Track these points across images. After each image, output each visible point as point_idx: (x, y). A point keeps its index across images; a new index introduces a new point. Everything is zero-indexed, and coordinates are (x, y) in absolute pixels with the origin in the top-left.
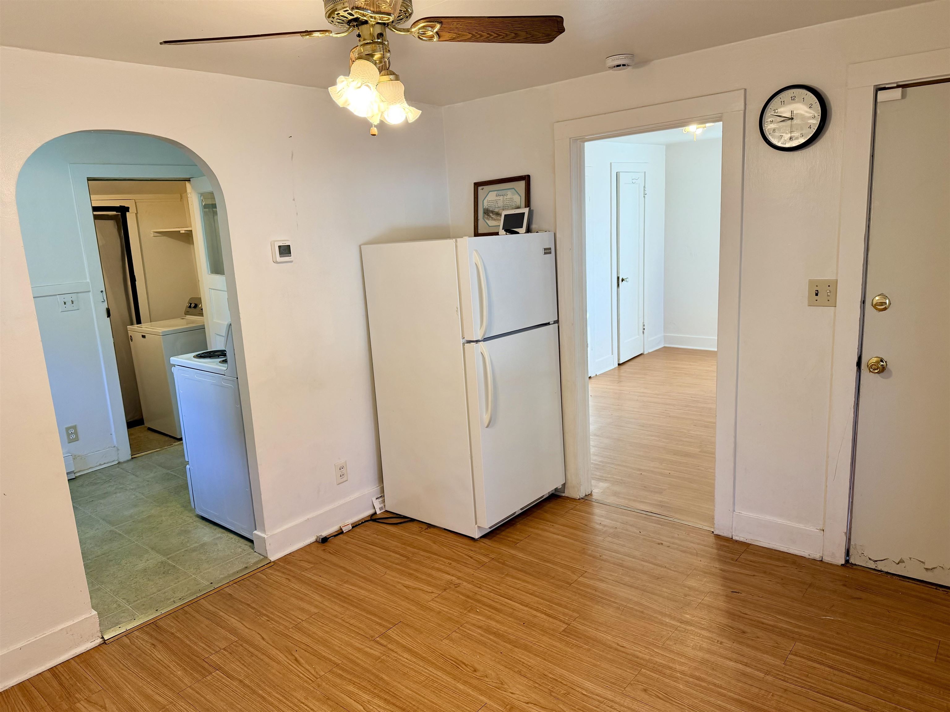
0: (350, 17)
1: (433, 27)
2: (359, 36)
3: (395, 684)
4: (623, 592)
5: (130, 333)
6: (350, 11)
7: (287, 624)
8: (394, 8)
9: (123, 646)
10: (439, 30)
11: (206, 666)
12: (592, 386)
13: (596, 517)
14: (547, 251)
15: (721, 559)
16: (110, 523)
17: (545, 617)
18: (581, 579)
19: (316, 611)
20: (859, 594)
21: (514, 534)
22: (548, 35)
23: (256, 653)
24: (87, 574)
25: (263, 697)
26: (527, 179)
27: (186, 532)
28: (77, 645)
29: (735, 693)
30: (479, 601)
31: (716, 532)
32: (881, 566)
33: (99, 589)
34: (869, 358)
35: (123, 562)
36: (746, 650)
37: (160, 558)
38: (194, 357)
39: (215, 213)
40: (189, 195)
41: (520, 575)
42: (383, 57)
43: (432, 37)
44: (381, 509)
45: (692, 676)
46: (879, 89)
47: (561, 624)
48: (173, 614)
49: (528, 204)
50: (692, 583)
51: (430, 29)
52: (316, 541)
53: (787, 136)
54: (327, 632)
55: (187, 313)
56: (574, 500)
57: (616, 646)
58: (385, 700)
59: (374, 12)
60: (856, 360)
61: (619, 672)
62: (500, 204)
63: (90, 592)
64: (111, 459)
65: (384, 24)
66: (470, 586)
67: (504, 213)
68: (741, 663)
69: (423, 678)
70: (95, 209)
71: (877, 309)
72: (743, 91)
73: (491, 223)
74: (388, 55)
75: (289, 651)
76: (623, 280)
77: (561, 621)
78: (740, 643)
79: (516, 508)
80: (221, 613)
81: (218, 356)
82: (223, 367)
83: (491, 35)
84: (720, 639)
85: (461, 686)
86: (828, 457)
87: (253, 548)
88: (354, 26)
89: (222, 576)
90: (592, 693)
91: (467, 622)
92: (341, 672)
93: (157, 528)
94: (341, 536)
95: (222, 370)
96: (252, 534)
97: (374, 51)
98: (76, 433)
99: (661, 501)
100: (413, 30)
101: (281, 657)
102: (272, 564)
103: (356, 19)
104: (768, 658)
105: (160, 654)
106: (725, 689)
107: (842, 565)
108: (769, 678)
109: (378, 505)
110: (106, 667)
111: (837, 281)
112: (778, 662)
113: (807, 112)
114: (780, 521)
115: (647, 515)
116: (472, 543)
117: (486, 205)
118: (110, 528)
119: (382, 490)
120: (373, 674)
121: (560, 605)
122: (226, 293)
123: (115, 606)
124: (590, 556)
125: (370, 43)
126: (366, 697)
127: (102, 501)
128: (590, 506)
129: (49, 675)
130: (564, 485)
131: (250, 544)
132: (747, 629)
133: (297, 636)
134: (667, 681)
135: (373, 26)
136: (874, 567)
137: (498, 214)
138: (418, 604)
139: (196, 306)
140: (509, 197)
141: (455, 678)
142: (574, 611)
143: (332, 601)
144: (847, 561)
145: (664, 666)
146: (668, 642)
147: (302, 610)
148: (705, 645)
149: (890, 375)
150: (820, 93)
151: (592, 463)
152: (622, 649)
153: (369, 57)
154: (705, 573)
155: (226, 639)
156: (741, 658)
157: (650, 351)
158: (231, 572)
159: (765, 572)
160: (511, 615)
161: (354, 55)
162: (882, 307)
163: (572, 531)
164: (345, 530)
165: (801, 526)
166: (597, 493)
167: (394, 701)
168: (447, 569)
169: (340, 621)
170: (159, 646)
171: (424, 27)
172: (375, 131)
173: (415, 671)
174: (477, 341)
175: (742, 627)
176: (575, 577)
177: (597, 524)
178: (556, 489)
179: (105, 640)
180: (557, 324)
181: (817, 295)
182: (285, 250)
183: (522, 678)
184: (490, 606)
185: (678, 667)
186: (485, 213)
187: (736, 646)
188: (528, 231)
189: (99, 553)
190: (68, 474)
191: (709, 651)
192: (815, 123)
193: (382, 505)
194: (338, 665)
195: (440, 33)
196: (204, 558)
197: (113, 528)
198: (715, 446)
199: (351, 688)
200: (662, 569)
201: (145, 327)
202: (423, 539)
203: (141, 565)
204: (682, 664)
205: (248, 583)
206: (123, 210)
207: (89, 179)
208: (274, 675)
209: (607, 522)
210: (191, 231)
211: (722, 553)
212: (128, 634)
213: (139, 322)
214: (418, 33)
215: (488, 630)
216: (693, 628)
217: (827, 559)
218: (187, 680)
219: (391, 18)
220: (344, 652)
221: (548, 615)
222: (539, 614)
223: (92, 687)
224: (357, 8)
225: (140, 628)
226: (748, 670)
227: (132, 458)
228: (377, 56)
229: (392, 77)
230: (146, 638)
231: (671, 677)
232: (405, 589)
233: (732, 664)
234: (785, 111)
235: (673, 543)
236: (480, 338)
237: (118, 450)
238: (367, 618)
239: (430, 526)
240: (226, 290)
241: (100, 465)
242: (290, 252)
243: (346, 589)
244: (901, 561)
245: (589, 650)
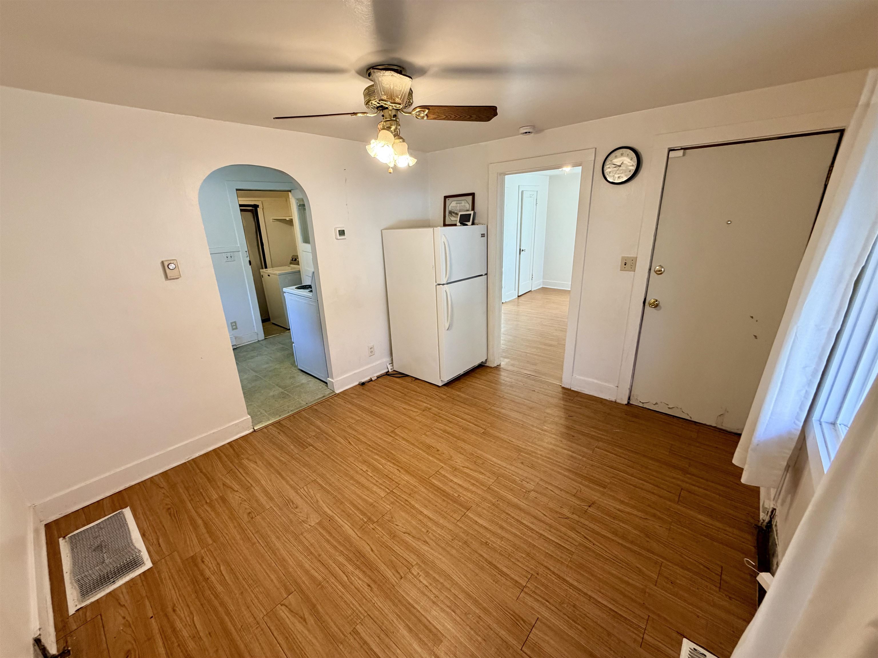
0: (379, 105)
1: (424, 111)
2: (383, 116)
3: (398, 455)
4: (513, 415)
5: (262, 274)
6: (378, 102)
7: (345, 425)
8: (403, 101)
9: (264, 433)
10: (428, 113)
11: (305, 444)
12: (504, 308)
13: (502, 377)
14: (483, 235)
15: (564, 399)
16: (255, 371)
17: (474, 426)
18: (493, 408)
19: (359, 419)
20: (634, 419)
21: (459, 385)
22: (488, 117)
23: (330, 438)
24: (244, 397)
25: (333, 460)
26: (473, 195)
27: (294, 377)
28: (241, 432)
29: (567, 466)
30: (440, 417)
31: (563, 386)
32: (645, 406)
33: (251, 405)
34: (651, 299)
35: (262, 392)
36: (574, 445)
37: (281, 390)
38: (295, 288)
39: (305, 209)
40: (290, 200)
41: (462, 405)
42: (396, 128)
43: (423, 117)
44: (391, 369)
45: (545, 457)
46: (671, 150)
47: (482, 429)
48: (288, 418)
49: (473, 209)
50: (548, 411)
51: (422, 112)
52: (359, 384)
53: (617, 176)
54: (365, 429)
55: (291, 263)
56: (491, 367)
57: (509, 441)
58: (393, 463)
59: (392, 103)
60: (643, 300)
61: (510, 453)
62: (458, 208)
63: (247, 406)
64: (255, 339)
65: (397, 109)
66: (436, 409)
67: (460, 213)
68: (571, 451)
69: (412, 454)
70: (241, 206)
71: (656, 273)
72: (594, 149)
73: (453, 219)
74: (399, 127)
75: (346, 438)
76: (522, 250)
77: (482, 428)
78: (571, 442)
79: (461, 372)
80: (312, 418)
81: (308, 288)
82: (310, 294)
83: (456, 117)
84: (561, 439)
85: (431, 458)
86: (623, 350)
87: (327, 386)
88: (380, 110)
89: (312, 400)
90: (496, 463)
91: (434, 427)
92: (371, 449)
93: (279, 375)
94: (371, 382)
95: (310, 296)
96: (327, 380)
97: (391, 125)
98: (236, 325)
99: (535, 369)
100: (413, 113)
101: (342, 441)
102: (337, 395)
103: (382, 106)
104: (585, 450)
105: (282, 438)
106: (562, 463)
107: (626, 404)
108: (584, 459)
109: (390, 367)
110: (256, 443)
111: (637, 257)
112: (590, 452)
113: (629, 162)
114: (596, 381)
115: (528, 376)
116: (438, 388)
117: (450, 209)
118: (255, 374)
119: (392, 360)
120: (388, 451)
121: (482, 420)
122: (311, 254)
123: (259, 413)
124: (497, 396)
125: (389, 120)
126: (383, 461)
127: (250, 360)
128: (499, 370)
129: (228, 446)
130: (486, 360)
131: (325, 384)
132: (575, 435)
133: (350, 431)
134: (533, 459)
135: (391, 110)
136: (641, 406)
137: (457, 214)
138: (410, 417)
139: (296, 260)
140: (463, 204)
141: (428, 454)
142: (488, 423)
143: (367, 414)
144: (628, 402)
145: (533, 452)
146: (535, 440)
147: (352, 418)
148: (553, 442)
149: (661, 308)
150: (637, 150)
151: (501, 349)
152: (512, 443)
153: (389, 128)
154: (556, 406)
155: (315, 431)
156: (571, 449)
157: (535, 289)
158: (317, 398)
159: (586, 407)
160: (457, 424)
161: (380, 126)
162: (659, 273)
163: (489, 383)
164: (373, 379)
165: (607, 384)
166: (503, 364)
167: (397, 464)
168: (425, 401)
169: (371, 424)
170: (282, 433)
171: (419, 111)
172: (391, 170)
173: (408, 450)
174: (443, 284)
175: (572, 434)
176: (489, 407)
177: (502, 380)
178: (482, 362)
179: (255, 430)
180: (486, 276)
181: (625, 265)
182: (342, 233)
183: (461, 455)
184: (446, 420)
185: (539, 452)
186: (449, 213)
187: (569, 443)
188: (473, 224)
189: (250, 387)
190: (233, 346)
191: (555, 445)
192: (633, 168)
193: (392, 367)
194: (370, 445)
195: (428, 115)
196: (302, 391)
197: (257, 374)
198: (565, 342)
199: (376, 457)
200: (534, 404)
201: (269, 270)
202: (413, 386)
203: (271, 394)
204: (541, 451)
205: (325, 404)
206: (256, 207)
207: (237, 190)
208: (338, 449)
209: (508, 379)
210: (292, 219)
211: (565, 396)
212: (266, 427)
213: (266, 267)
214: (416, 115)
215: (445, 431)
216: (547, 433)
217: (618, 401)
218: (296, 451)
219: (401, 106)
220: (373, 439)
221: (475, 425)
222: (471, 424)
223: (249, 452)
224: (382, 100)
225: (272, 424)
226: (574, 455)
227: (265, 339)
228: (393, 128)
229: (401, 140)
230: (275, 429)
231: (535, 457)
232: (403, 410)
233: (566, 451)
234: (617, 161)
235: (541, 391)
236: (445, 283)
237: (257, 334)
238: (384, 423)
239: (416, 379)
240: (311, 252)
241: (249, 342)
242: (344, 234)
243: (374, 409)
244: (656, 404)
245: (495, 443)
